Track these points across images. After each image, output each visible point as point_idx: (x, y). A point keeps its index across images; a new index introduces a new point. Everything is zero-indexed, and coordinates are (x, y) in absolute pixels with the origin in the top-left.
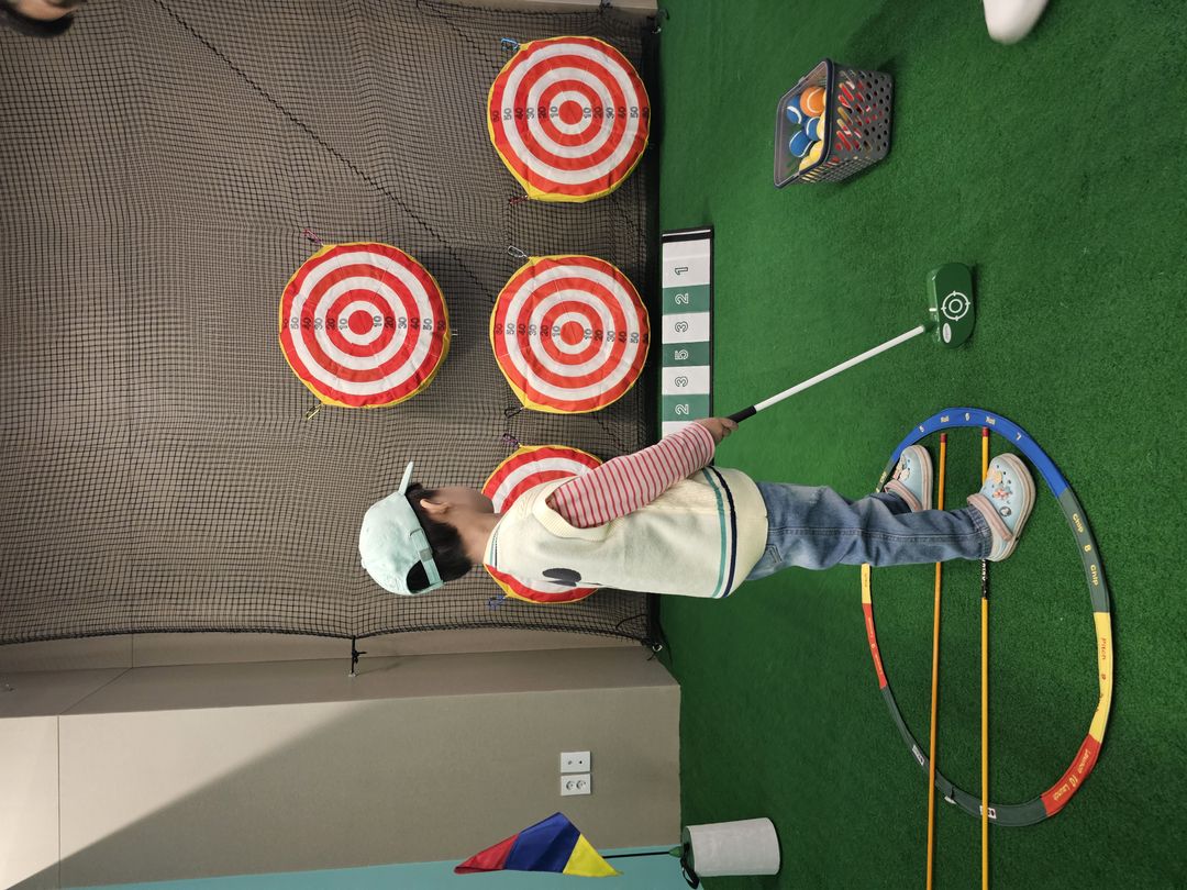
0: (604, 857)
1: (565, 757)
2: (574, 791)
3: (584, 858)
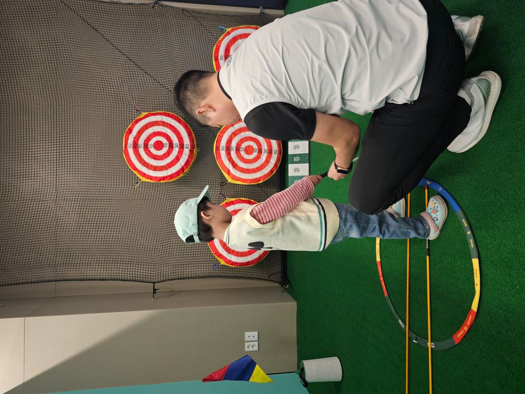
0: (267, 374)
1: (247, 334)
2: (251, 349)
3: (258, 375)
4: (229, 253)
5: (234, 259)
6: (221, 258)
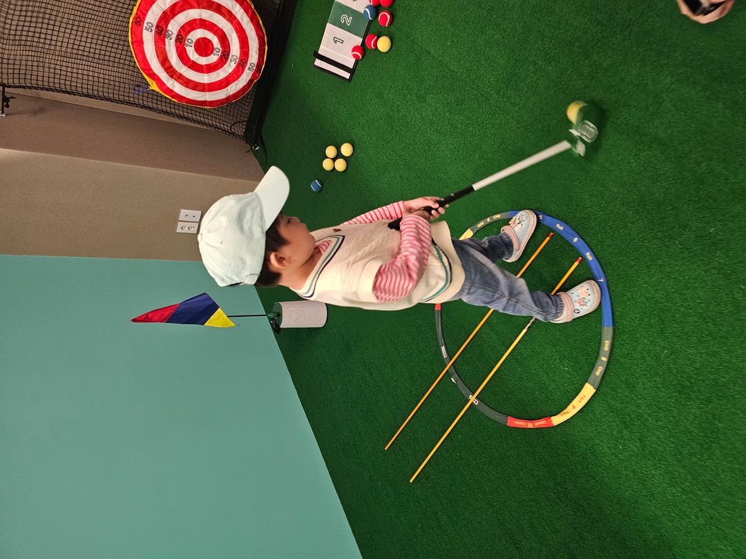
1: (183, 212)
4: (172, 76)
5: (178, 88)
6: (154, 79)
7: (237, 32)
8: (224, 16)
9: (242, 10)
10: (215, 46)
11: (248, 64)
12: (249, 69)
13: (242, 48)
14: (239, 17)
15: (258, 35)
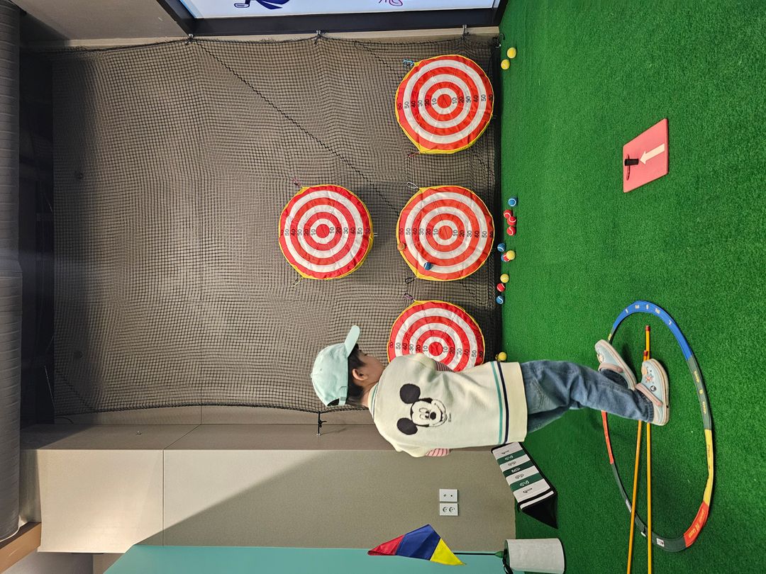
0: (455, 554)
7: (457, 332)
8: (445, 323)
9: (456, 316)
10: (443, 346)
11: (471, 352)
12: (473, 355)
13: (463, 341)
14: (455, 321)
15: (472, 329)
